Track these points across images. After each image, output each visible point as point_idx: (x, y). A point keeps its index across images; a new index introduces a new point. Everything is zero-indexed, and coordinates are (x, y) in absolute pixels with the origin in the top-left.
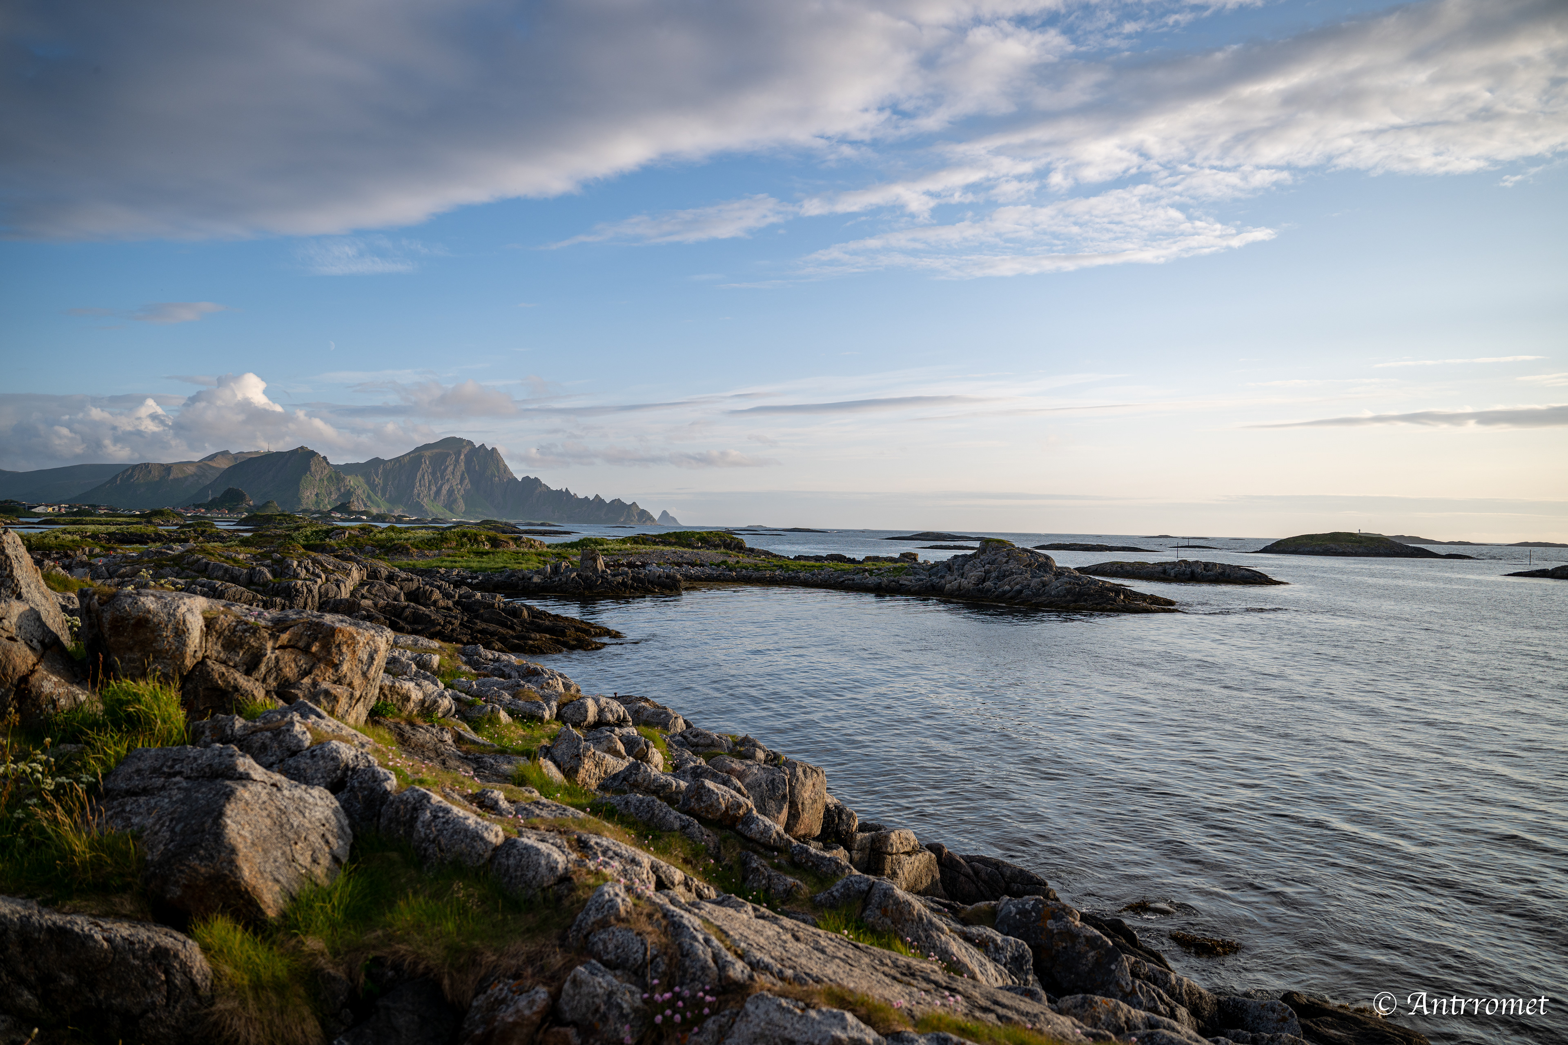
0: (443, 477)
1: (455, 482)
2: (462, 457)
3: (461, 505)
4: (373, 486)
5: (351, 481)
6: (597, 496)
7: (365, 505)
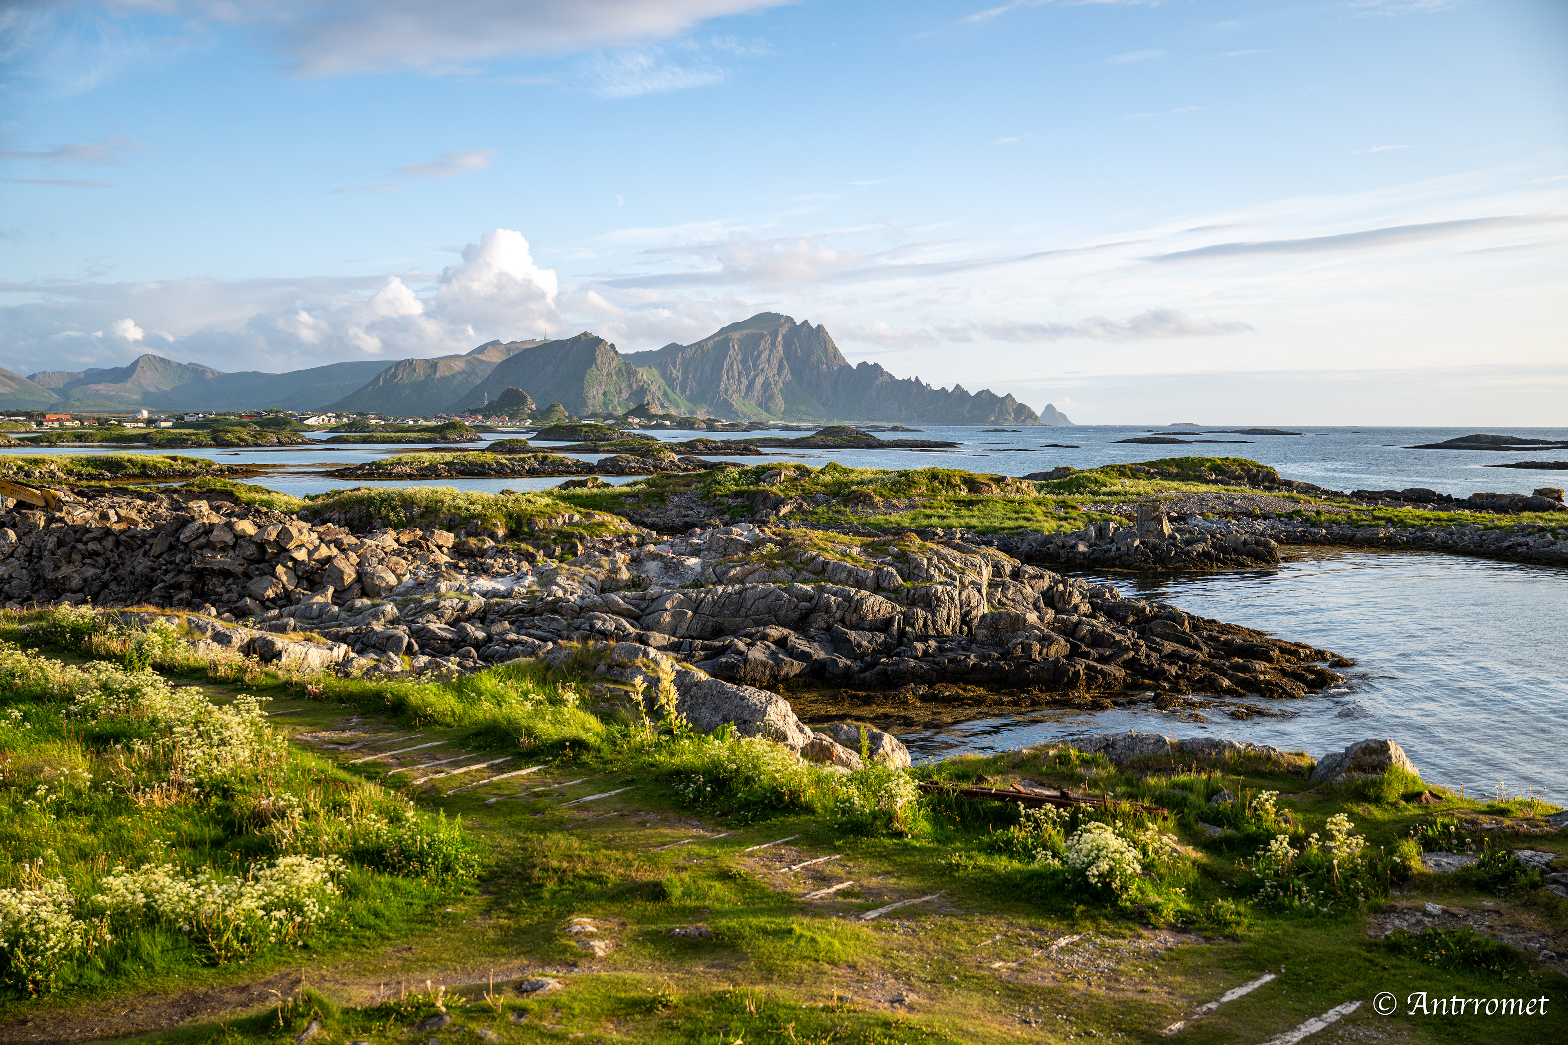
0: (755, 366)
1: (772, 372)
2: (780, 338)
3: (780, 403)
4: (670, 381)
5: (645, 374)
6: (958, 386)
7: (662, 405)
